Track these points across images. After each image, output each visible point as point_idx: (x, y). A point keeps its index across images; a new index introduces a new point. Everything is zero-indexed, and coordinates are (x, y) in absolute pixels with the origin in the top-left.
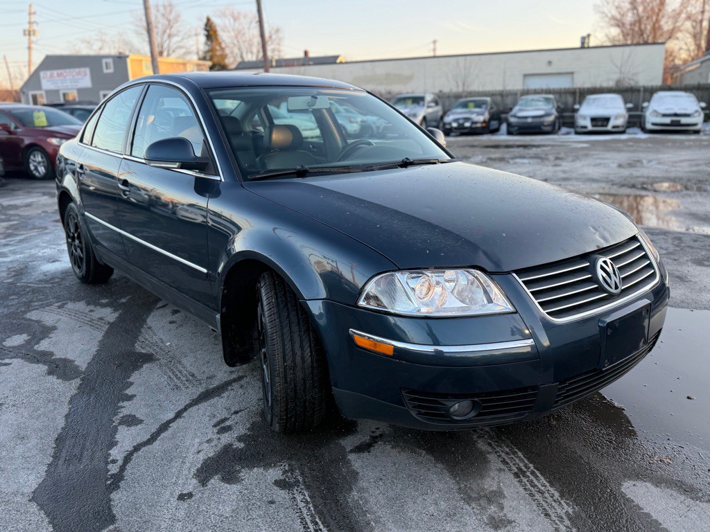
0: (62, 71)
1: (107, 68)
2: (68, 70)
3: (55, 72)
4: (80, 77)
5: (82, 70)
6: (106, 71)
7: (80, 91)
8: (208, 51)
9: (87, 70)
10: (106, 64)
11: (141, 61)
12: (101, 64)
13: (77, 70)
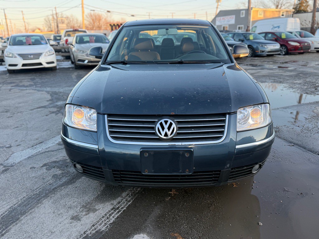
0: (224, 17)
1: (242, 15)
2: (226, 17)
3: (222, 18)
4: (231, 19)
5: (232, 16)
6: (241, 16)
7: (230, 25)
8: (299, 4)
9: (234, 16)
10: (242, 13)
11: (258, 11)
12: (240, 13)
13: (230, 16)
